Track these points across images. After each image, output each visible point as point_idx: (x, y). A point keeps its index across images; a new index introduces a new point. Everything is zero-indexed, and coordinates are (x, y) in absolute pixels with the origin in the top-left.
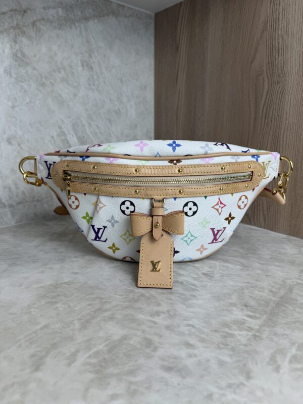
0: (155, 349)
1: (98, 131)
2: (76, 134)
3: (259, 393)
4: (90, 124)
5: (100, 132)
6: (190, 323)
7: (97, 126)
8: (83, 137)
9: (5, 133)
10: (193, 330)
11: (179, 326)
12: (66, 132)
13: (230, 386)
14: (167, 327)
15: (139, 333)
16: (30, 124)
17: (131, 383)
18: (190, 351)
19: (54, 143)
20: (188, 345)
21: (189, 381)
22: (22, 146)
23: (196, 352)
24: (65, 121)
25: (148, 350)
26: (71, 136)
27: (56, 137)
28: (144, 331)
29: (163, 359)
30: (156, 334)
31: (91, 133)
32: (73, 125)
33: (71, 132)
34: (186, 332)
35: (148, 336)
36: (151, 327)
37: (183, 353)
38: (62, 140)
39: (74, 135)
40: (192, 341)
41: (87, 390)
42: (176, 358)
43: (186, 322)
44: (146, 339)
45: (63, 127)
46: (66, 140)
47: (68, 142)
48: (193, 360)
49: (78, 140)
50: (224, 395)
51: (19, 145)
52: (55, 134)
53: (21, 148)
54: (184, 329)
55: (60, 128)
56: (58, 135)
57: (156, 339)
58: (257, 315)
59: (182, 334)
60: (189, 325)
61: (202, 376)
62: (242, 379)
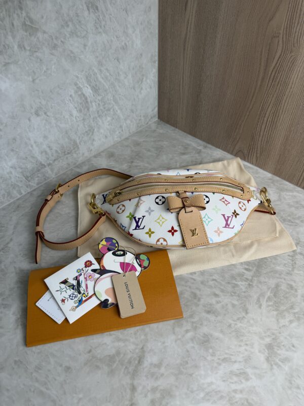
0: (199, 300)
1: (108, 74)
2: (90, 85)
3: (252, 322)
4: (100, 70)
5: (110, 75)
6: (214, 278)
7: (107, 69)
8: (96, 85)
9: (32, 108)
10: (216, 284)
11: (208, 282)
12: (82, 86)
13: (238, 319)
14: (202, 283)
15: (188, 289)
16: (51, 91)
17: (193, 323)
18: (218, 299)
19: (73, 100)
20: (216, 295)
21: (219, 318)
22: (48, 114)
23: (220, 299)
24: (79, 76)
25: (195, 301)
26: (86, 88)
27: (73, 95)
28: (190, 287)
29: (204, 306)
30: (197, 288)
31: (103, 78)
32: (87, 78)
33: (86, 85)
34: (213, 286)
35: (193, 291)
36: (193, 283)
37: (213, 301)
38: (79, 95)
39: (88, 86)
40: (217, 292)
41: (173, 329)
42: (211, 305)
43: (211, 278)
44: (192, 293)
45: (78, 83)
46: (82, 93)
47: (84, 95)
48: (219, 305)
49: (92, 90)
50: (236, 324)
51: (45, 113)
52: (72, 92)
53: (48, 116)
54: (211, 283)
55: (76, 84)
56: (76, 92)
57: (198, 292)
58: (250, 268)
59: (211, 287)
60: (214, 280)
61: (225, 315)
62: (244, 314)
